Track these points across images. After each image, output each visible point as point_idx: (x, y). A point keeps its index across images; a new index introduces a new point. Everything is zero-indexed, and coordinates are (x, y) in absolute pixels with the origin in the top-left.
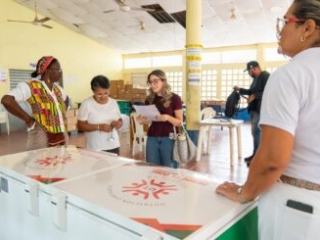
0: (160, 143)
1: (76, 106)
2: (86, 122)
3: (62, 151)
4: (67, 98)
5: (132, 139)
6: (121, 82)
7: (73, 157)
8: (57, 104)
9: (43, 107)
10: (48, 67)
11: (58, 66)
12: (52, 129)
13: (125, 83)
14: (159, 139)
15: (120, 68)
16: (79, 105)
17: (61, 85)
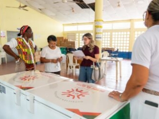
2: (45, 58)
3: (32, 73)
6: (62, 38)
8: (30, 49)
9: (24, 51)
10: (26, 31)
11: (31, 30)
12: (28, 62)
13: (64, 38)
14: (86, 68)
15: (62, 31)
16: (41, 49)
17: (33, 40)
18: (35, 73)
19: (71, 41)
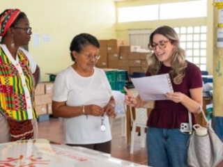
0: (166, 138)
1: (48, 79)
2: (65, 104)
4: (38, 69)
5: (130, 128)
7: (44, 158)
8: (23, 78)
9: (3, 83)
12: (14, 115)
13: (119, 44)
15: (113, 22)
18: (35, 148)
19: (139, 50)
